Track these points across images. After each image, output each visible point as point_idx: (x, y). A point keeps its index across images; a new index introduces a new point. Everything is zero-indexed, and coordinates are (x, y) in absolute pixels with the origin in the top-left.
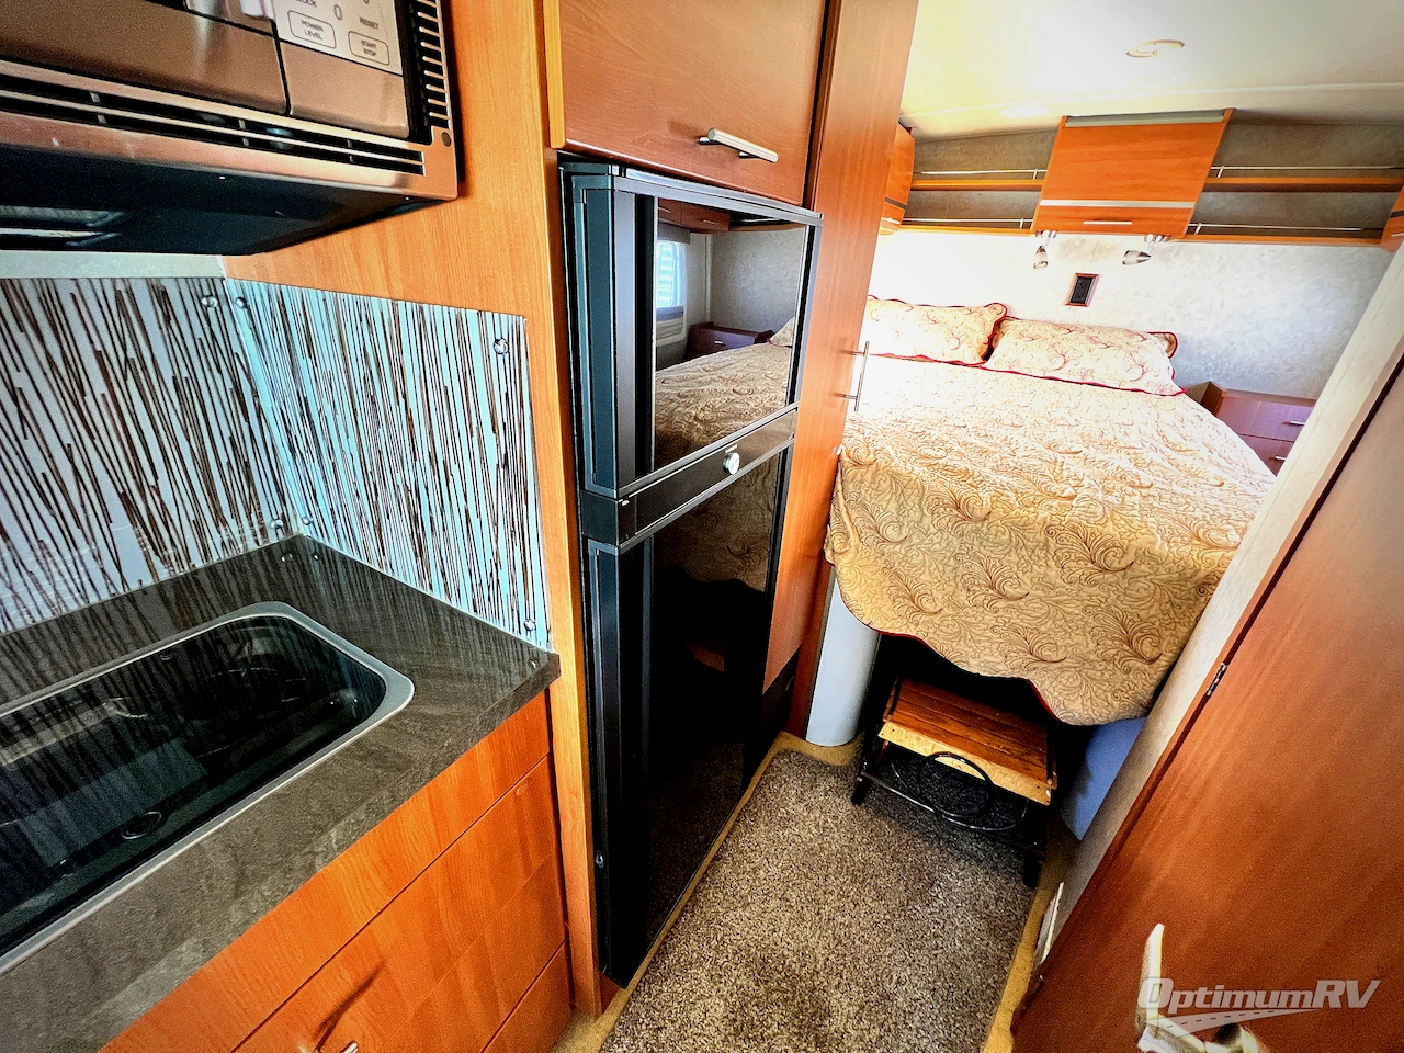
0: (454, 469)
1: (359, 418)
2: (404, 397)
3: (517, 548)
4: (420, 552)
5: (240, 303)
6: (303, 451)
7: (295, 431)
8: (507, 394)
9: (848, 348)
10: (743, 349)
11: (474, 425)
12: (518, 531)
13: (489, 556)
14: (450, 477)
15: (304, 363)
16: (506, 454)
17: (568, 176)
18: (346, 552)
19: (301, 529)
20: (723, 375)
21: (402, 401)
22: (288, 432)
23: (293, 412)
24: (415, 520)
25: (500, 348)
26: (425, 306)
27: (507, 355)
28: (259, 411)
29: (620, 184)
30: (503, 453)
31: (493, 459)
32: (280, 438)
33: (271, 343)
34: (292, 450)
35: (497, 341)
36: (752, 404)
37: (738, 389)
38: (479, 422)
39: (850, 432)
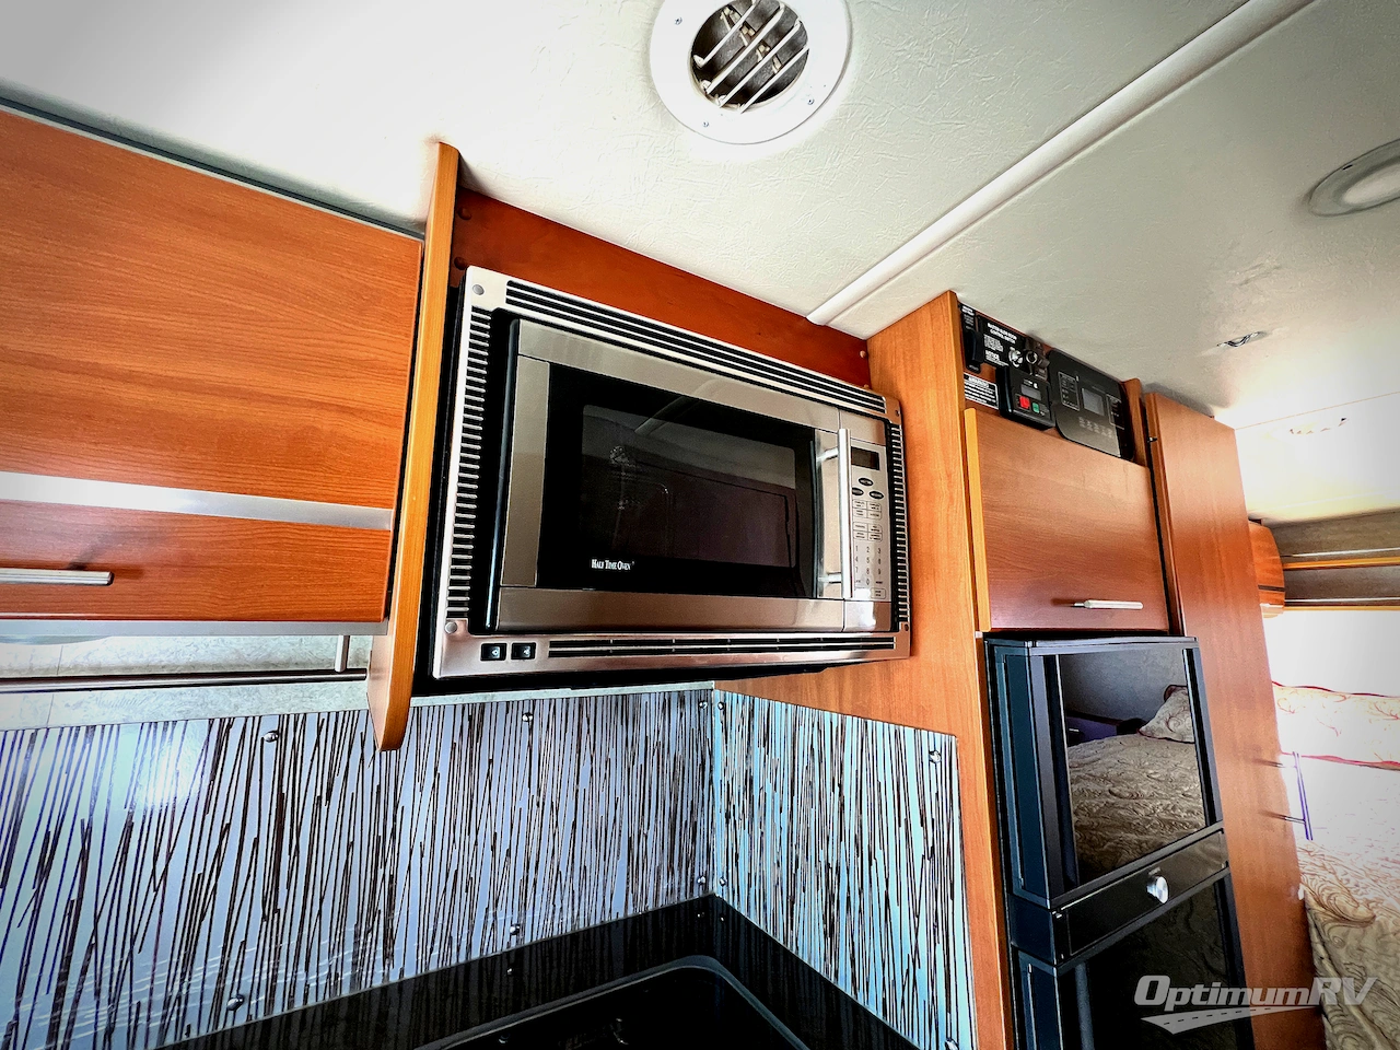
0: (879, 854)
1: (795, 798)
2: (840, 786)
3: (940, 947)
4: (830, 932)
5: (721, 706)
6: (737, 819)
7: (734, 801)
8: (937, 794)
9: (1266, 756)
10: (1106, 741)
11: (903, 817)
12: (941, 928)
13: (907, 951)
14: (874, 861)
15: (758, 751)
16: (933, 848)
17: (991, 648)
18: (753, 920)
19: (717, 889)
20: (1092, 772)
21: (837, 788)
22: (729, 802)
23: (738, 785)
24: (831, 898)
25: (935, 757)
26: (869, 722)
27: (939, 765)
28: (711, 782)
29: (1033, 652)
30: (930, 845)
31: (919, 849)
32: (721, 803)
33: (734, 734)
34: (728, 816)
35: (931, 753)
36: (1142, 812)
37: (1116, 790)
38: (908, 814)
39: (1309, 867)
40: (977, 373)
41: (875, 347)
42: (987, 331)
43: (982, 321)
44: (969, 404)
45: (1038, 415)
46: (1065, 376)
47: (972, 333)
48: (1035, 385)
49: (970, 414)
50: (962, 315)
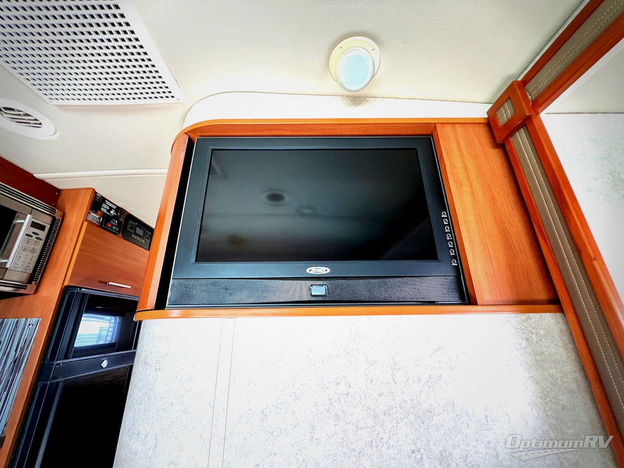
3: (5, 392)
8: (26, 339)
25: (31, 326)
27: (31, 328)
29: (79, 291)
30: (16, 357)
35: (29, 325)
40: (96, 213)
41: (64, 193)
42: (105, 203)
43: (103, 200)
44: (87, 220)
45: (114, 230)
46: (132, 222)
47: (97, 202)
48: (116, 222)
49: (86, 223)
50: (96, 196)
